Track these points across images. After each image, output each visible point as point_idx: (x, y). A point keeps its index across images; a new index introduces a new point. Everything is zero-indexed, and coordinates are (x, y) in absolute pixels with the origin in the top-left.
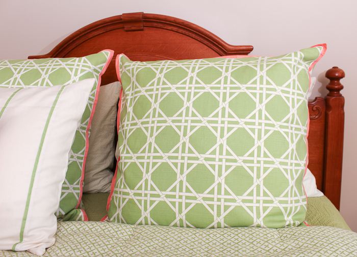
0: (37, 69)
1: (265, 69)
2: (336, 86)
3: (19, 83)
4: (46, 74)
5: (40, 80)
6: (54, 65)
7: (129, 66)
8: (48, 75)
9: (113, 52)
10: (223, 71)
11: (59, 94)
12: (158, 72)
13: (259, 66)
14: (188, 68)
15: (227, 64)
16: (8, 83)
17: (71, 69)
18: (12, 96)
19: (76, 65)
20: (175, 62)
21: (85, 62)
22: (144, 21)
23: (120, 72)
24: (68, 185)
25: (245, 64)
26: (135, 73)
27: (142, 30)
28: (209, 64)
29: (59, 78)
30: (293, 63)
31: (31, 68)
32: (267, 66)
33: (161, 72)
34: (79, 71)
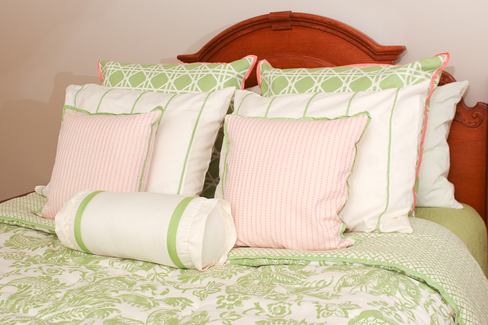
0: (188, 75)
1: (380, 80)
3: (173, 88)
4: (196, 79)
5: (190, 85)
6: (203, 72)
7: (267, 74)
8: (197, 81)
9: (256, 57)
10: (344, 81)
11: (206, 100)
12: (290, 81)
13: (376, 77)
14: (316, 78)
15: (350, 75)
16: (164, 88)
17: (217, 76)
18: (170, 101)
19: (221, 71)
21: (229, 68)
22: (292, 20)
23: (260, 78)
24: (211, 179)
26: (272, 81)
27: (290, 29)
29: (207, 84)
30: (407, 74)
31: (183, 74)
32: (383, 77)
33: (293, 81)
34: (224, 77)
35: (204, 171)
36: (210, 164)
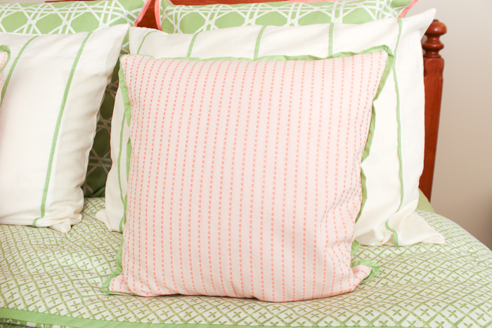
0: (56, 15)
1: (342, 15)
2: (435, 44)
3: (34, 32)
4: (68, 19)
5: (61, 28)
6: (78, 9)
7: (172, 10)
10: (289, 17)
11: (85, 42)
12: (207, 18)
13: (333, 12)
14: (245, 13)
15: (294, 9)
16: (21, 31)
17: (99, 15)
18: (27, 44)
19: (105, 9)
20: (228, 6)
21: (116, 5)
23: (160, 18)
24: (97, 157)
25: (316, 9)
26: (179, 20)
28: (271, 9)
29: (85, 25)
30: (377, 8)
31: (49, 13)
32: (345, 11)
33: (211, 18)
34: (109, 17)
35: (87, 149)
36: (95, 139)
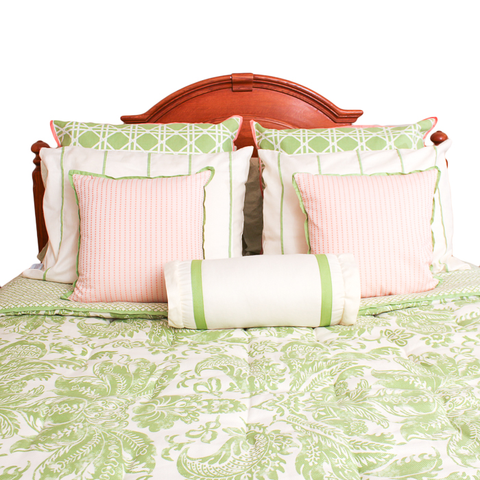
0: (179, 136)
1: (393, 140)
5: (187, 146)
6: (195, 132)
7: (271, 134)
8: (193, 141)
9: (241, 117)
10: (358, 141)
12: (301, 141)
13: (387, 137)
14: (328, 138)
15: (360, 135)
22: (254, 82)
23: (256, 139)
27: (251, 91)
31: (172, 134)
34: (221, 138)
